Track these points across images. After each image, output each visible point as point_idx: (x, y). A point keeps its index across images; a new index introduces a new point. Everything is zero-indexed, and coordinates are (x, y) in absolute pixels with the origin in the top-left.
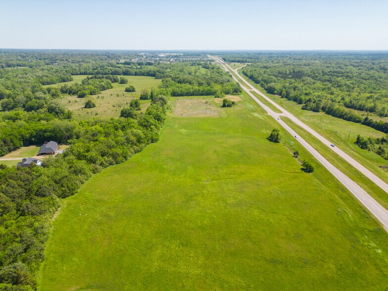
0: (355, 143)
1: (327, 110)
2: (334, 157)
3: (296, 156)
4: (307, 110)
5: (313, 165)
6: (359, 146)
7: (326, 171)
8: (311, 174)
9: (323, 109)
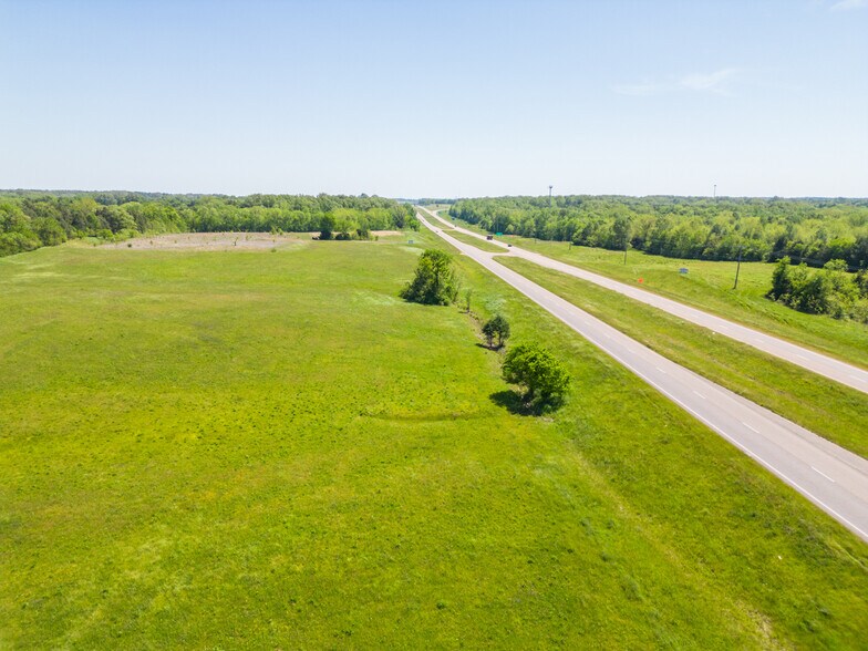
0: (767, 296)
1: (648, 244)
2: (685, 338)
3: (496, 342)
4: (587, 245)
5: (559, 363)
6: (788, 303)
7: (649, 399)
8: (546, 422)
9: (638, 244)
